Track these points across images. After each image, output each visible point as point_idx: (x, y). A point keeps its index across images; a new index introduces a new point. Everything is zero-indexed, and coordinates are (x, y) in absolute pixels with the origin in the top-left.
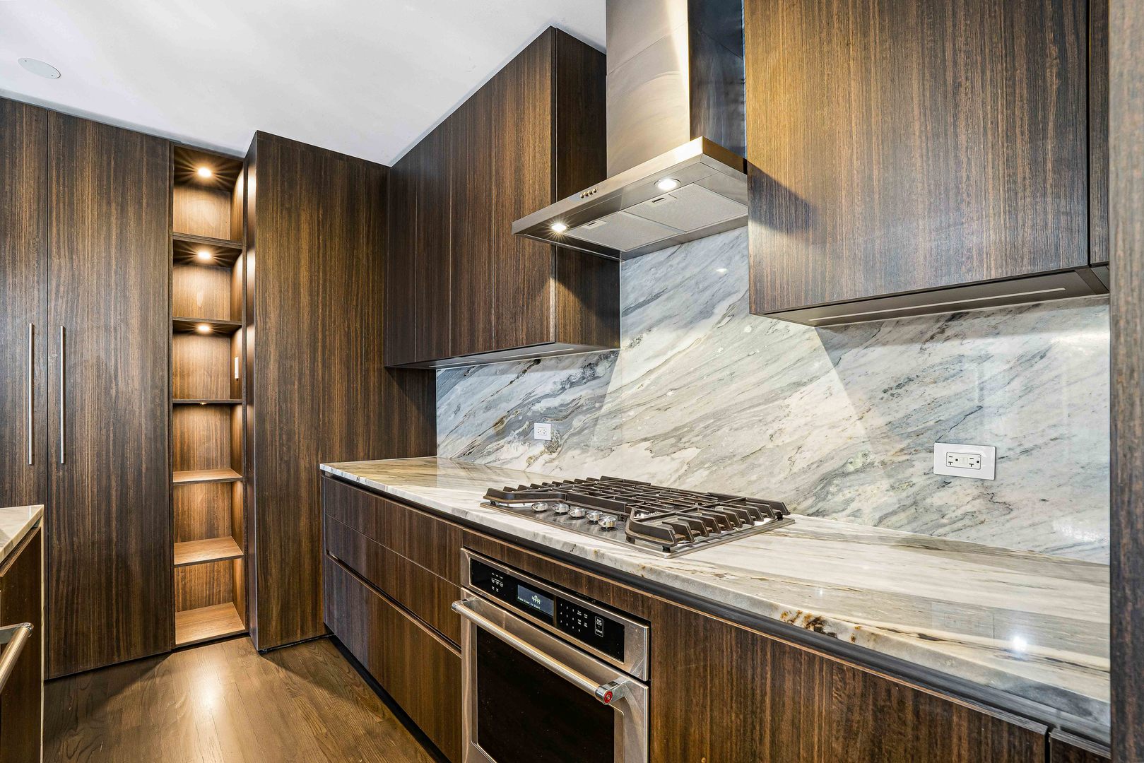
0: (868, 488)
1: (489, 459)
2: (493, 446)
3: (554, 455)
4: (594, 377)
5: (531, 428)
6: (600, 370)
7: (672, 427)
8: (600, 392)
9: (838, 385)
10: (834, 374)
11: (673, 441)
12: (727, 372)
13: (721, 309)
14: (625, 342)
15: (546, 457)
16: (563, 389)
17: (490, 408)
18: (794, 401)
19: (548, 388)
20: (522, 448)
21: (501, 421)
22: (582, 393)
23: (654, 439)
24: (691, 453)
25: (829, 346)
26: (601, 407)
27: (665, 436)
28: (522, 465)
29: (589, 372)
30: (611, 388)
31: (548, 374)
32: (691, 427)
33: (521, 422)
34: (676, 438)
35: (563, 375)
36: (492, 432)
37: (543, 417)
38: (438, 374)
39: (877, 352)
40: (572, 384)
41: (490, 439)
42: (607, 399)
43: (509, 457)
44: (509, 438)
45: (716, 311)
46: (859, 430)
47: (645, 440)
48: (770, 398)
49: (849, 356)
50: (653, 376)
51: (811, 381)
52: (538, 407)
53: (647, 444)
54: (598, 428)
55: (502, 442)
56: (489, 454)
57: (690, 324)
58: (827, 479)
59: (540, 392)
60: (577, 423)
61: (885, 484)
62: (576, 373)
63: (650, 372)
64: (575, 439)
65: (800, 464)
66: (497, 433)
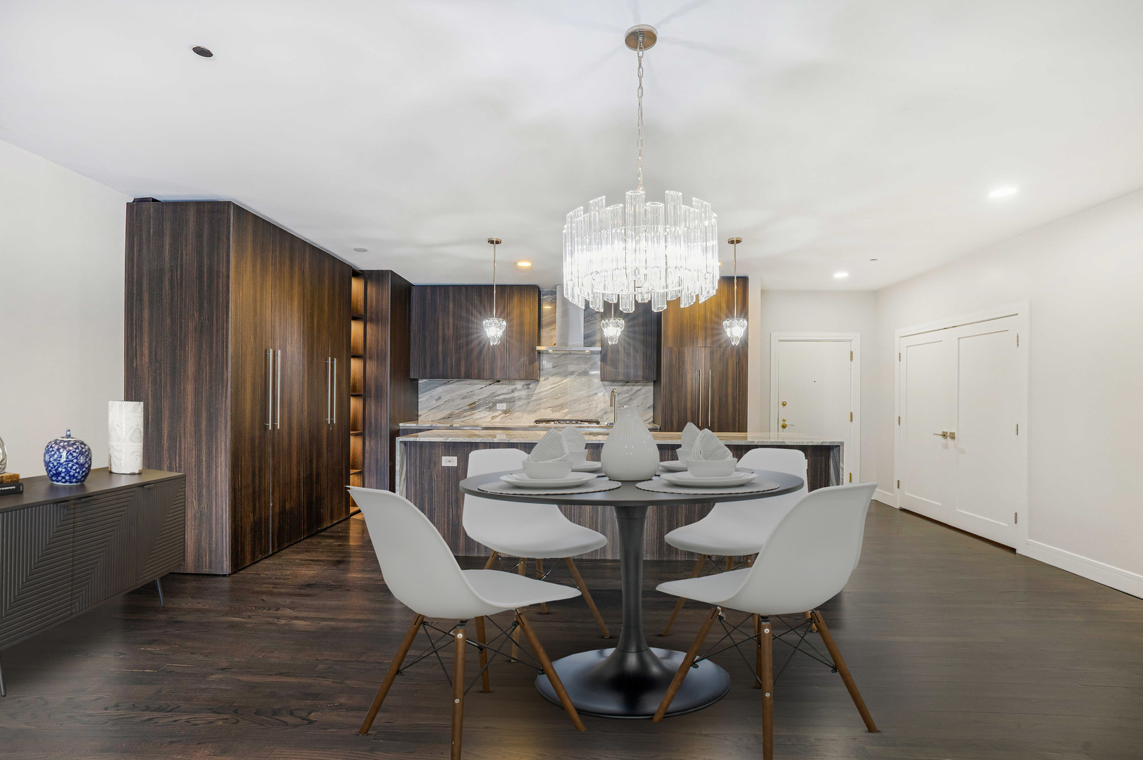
1: (464, 419)
2: (469, 413)
3: (507, 414)
4: (528, 388)
5: (495, 404)
6: (531, 386)
7: (559, 403)
8: (532, 393)
10: (605, 390)
12: (576, 389)
13: (575, 374)
14: (542, 379)
15: (503, 415)
16: (512, 391)
17: (466, 398)
18: (595, 396)
19: (504, 391)
20: (487, 413)
21: (474, 403)
22: (524, 393)
23: (553, 407)
24: (566, 410)
26: (531, 398)
27: (558, 406)
28: (489, 419)
29: (526, 386)
30: (536, 392)
31: (504, 386)
32: (566, 403)
33: (487, 403)
34: (562, 406)
35: (513, 387)
36: (467, 407)
37: (501, 401)
38: (419, 382)
40: (517, 390)
41: (465, 411)
42: (534, 395)
43: (479, 417)
44: (480, 410)
47: (550, 408)
48: (591, 395)
49: (610, 387)
52: (498, 398)
54: (530, 405)
55: (474, 412)
56: (465, 417)
57: (566, 376)
59: (499, 392)
60: (519, 403)
62: (519, 387)
63: (552, 388)
64: (518, 409)
66: (471, 408)
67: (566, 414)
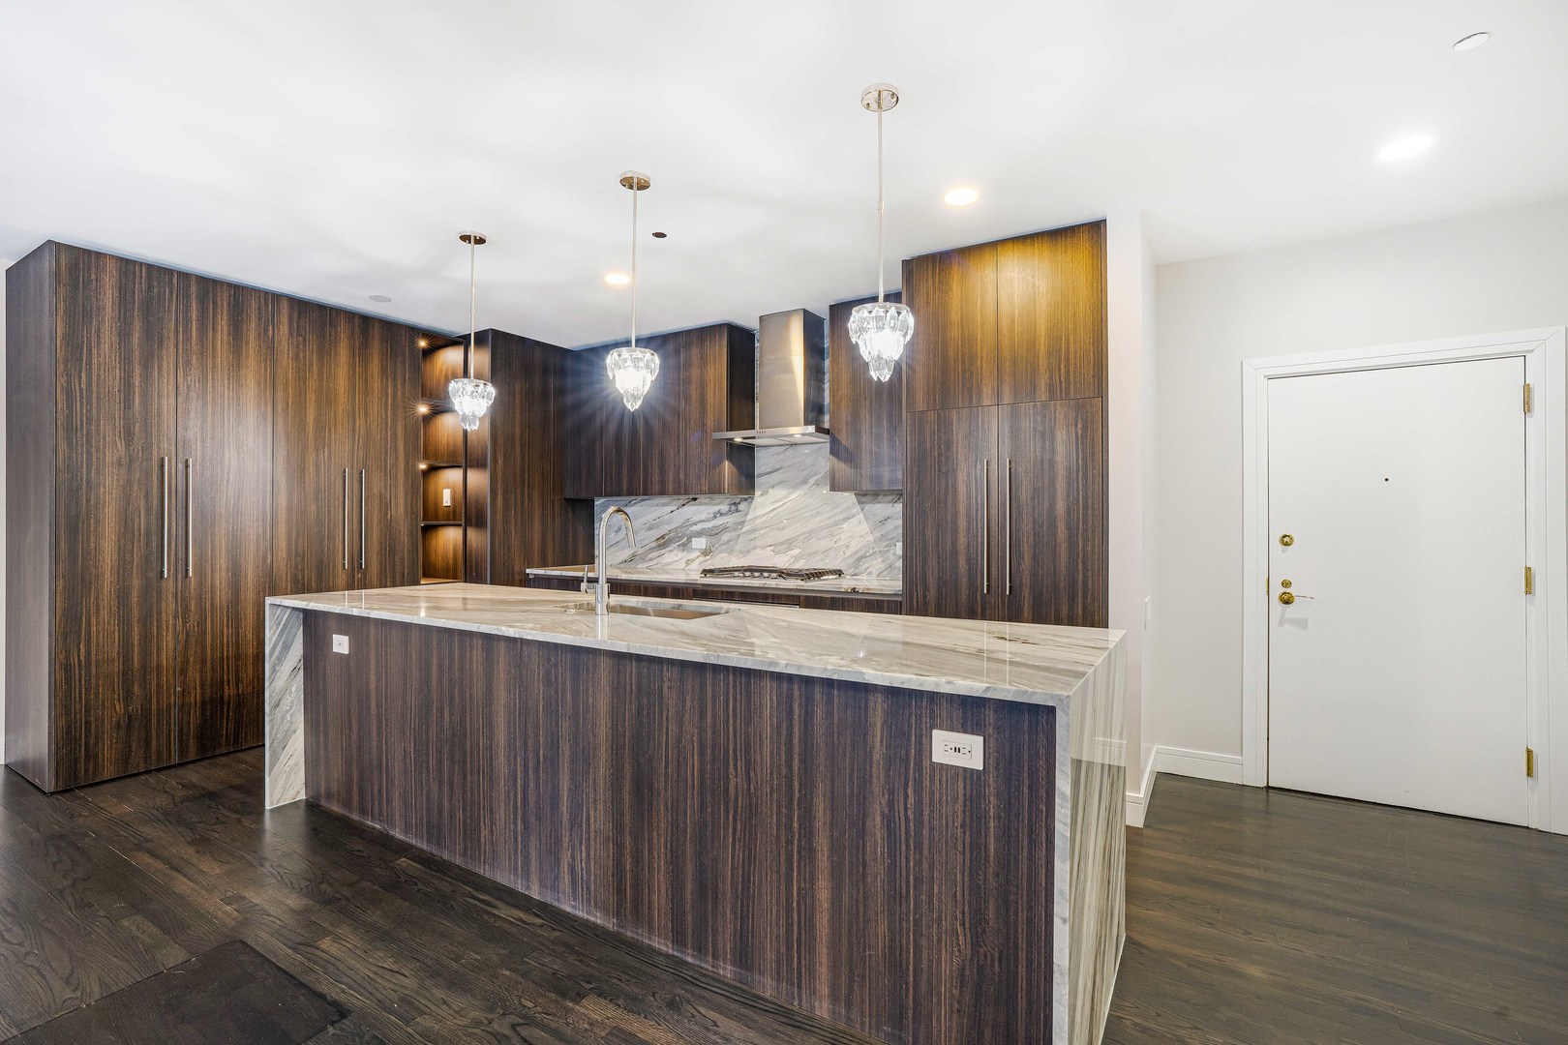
0: (874, 562)
1: (651, 563)
2: (656, 554)
3: (708, 557)
4: (737, 511)
5: (689, 540)
6: (741, 507)
7: (786, 538)
8: (743, 519)
9: (863, 519)
10: (861, 514)
11: (786, 546)
12: (814, 512)
13: (812, 481)
14: (758, 493)
15: (702, 559)
16: (715, 517)
17: (652, 529)
18: (845, 526)
19: (703, 516)
20: (681, 555)
21: (663, 537)
22: (730, 520)
23: (776, 544)
24: (796, 551)
25: (859, 503)
26: (741, 529)
27: (782, 543)
28: (682, 565)
29: (734, 508)
30: (749, 517)
31: (703, 507)
32: (796, 538)
33: (680, 538)
34: (789, 544)
35: (716, 509)
36: (654, 544)
37: (699, 534)
38: (596, 503)
39: (878, 506)
40: (721, 514)
41: (652, 550)
42: (746, 524)
43: (669, 561)
44: (670, 548)
45: (810, 481)
46: (871, 538)
47: (770, 546)
48: (836, 524)
49: (867, 507)
50: (775, 512)
51: (852, 517)
52: (694, 528)
53: (772, 548)
54: (740, 540)
55: (663, 551)
56: (651, 560)
57: (796, 487)
58: (859, 559)
59: (696, 519)
60: (725, 537)
61: (880, 560)
62: (724, 508)
63: (774, 510)
64: (724, 547)
65: (848, 553)
66: (659, 546)
67: (797, 559)
